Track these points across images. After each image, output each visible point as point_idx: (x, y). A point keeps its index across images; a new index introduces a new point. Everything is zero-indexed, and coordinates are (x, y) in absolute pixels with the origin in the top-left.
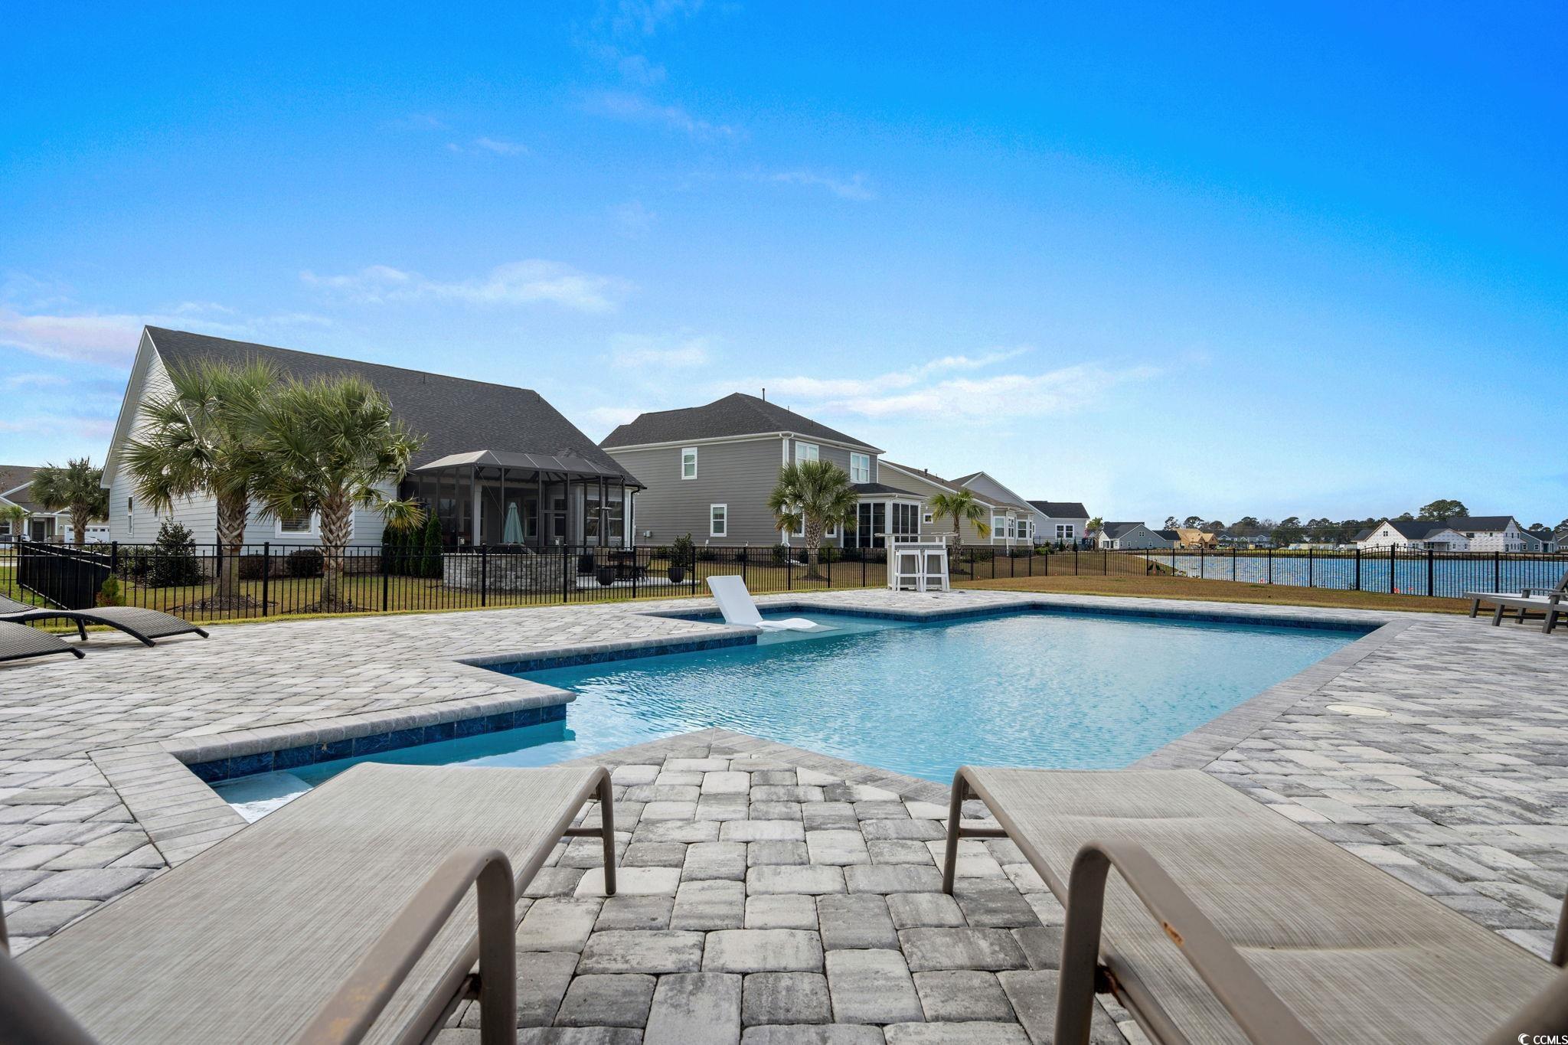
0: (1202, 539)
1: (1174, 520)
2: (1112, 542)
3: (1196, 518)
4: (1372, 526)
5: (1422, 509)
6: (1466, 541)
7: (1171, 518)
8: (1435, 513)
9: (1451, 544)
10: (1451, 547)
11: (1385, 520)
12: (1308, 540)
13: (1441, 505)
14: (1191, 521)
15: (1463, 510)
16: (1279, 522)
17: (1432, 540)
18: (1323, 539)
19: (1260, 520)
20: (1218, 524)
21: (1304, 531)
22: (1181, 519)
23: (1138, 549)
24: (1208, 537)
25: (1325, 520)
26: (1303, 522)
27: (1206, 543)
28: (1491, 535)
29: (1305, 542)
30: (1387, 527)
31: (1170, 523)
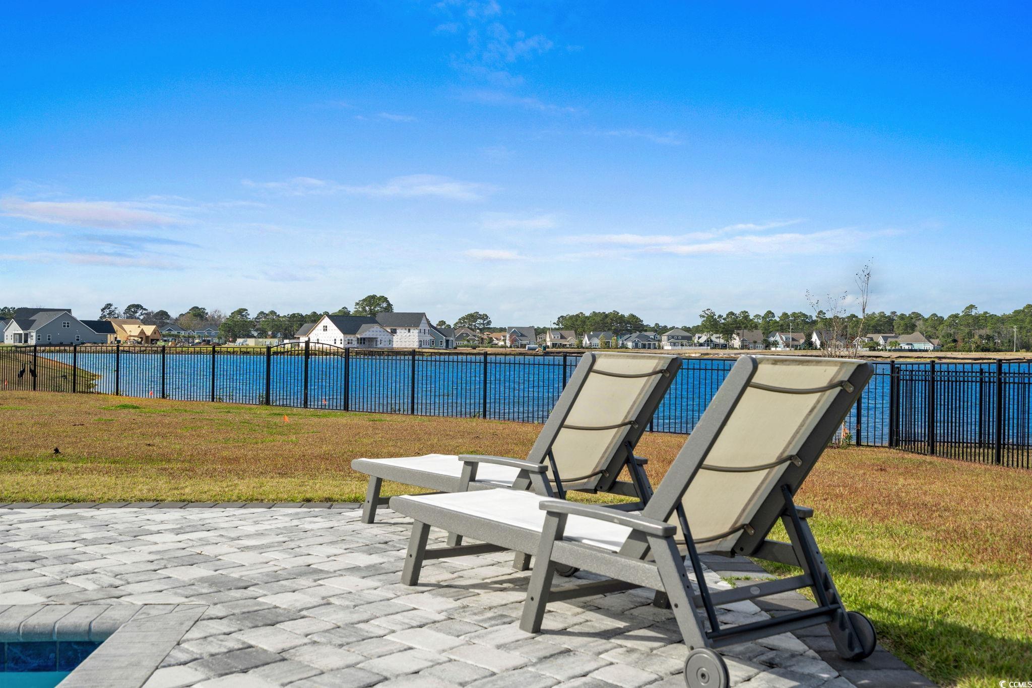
0: (142, 332)
1: (113, 308)
2: (26, 335)
3: (138, 307)
4: (315, 319)
5: (357, 304)
6: (390, 336)
7: (109, 306)
8: (367, 308)
9: (379, 340)
10: (379, 343)
11: (327, 314)
12: (256, 334)
13: (372, 300)
14: (133, 311)
15: (389, 305)
16: (229, 314)
17: (364, 336)
18: (270, 333)
19: (209, 311)
20: (163, 314)
21: (252, 324)
22: (121, 309)
23: (61, 344)
24: (149, 330)
25: (273, 313)
26: (252, 315)
27: (147, 337)
28: (409, 330)
29: (253, 337)
30: (326, 321)
31: (107, 312)
